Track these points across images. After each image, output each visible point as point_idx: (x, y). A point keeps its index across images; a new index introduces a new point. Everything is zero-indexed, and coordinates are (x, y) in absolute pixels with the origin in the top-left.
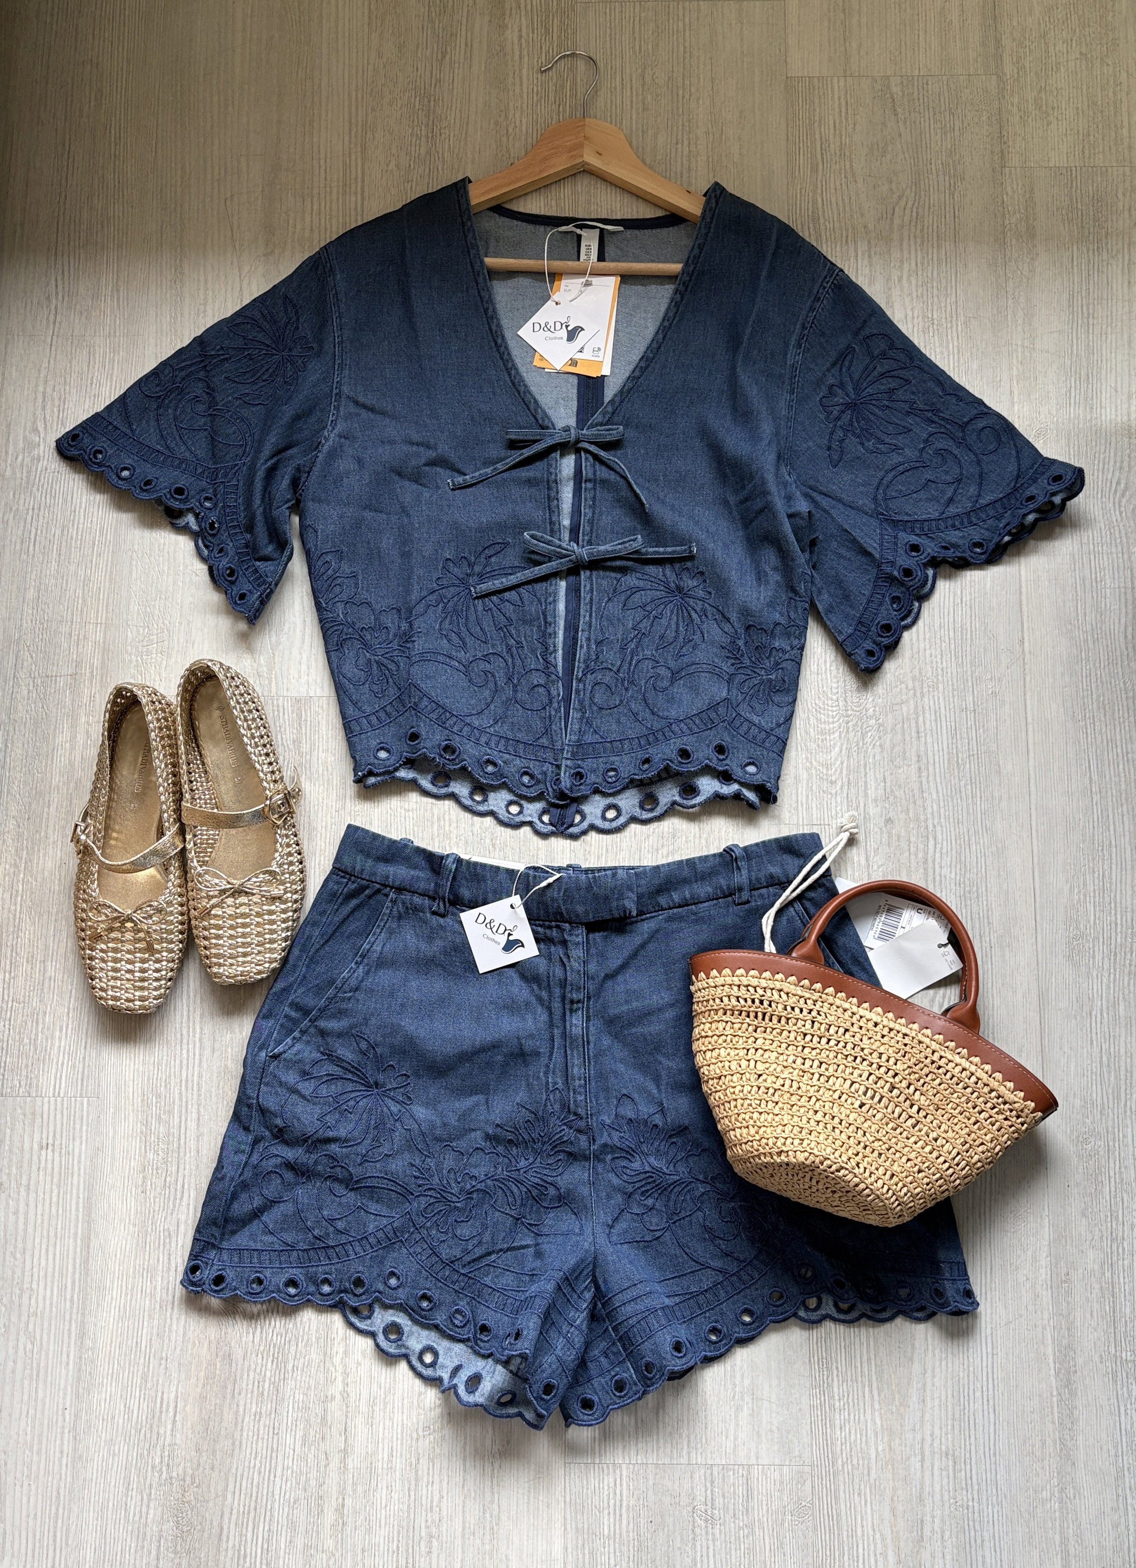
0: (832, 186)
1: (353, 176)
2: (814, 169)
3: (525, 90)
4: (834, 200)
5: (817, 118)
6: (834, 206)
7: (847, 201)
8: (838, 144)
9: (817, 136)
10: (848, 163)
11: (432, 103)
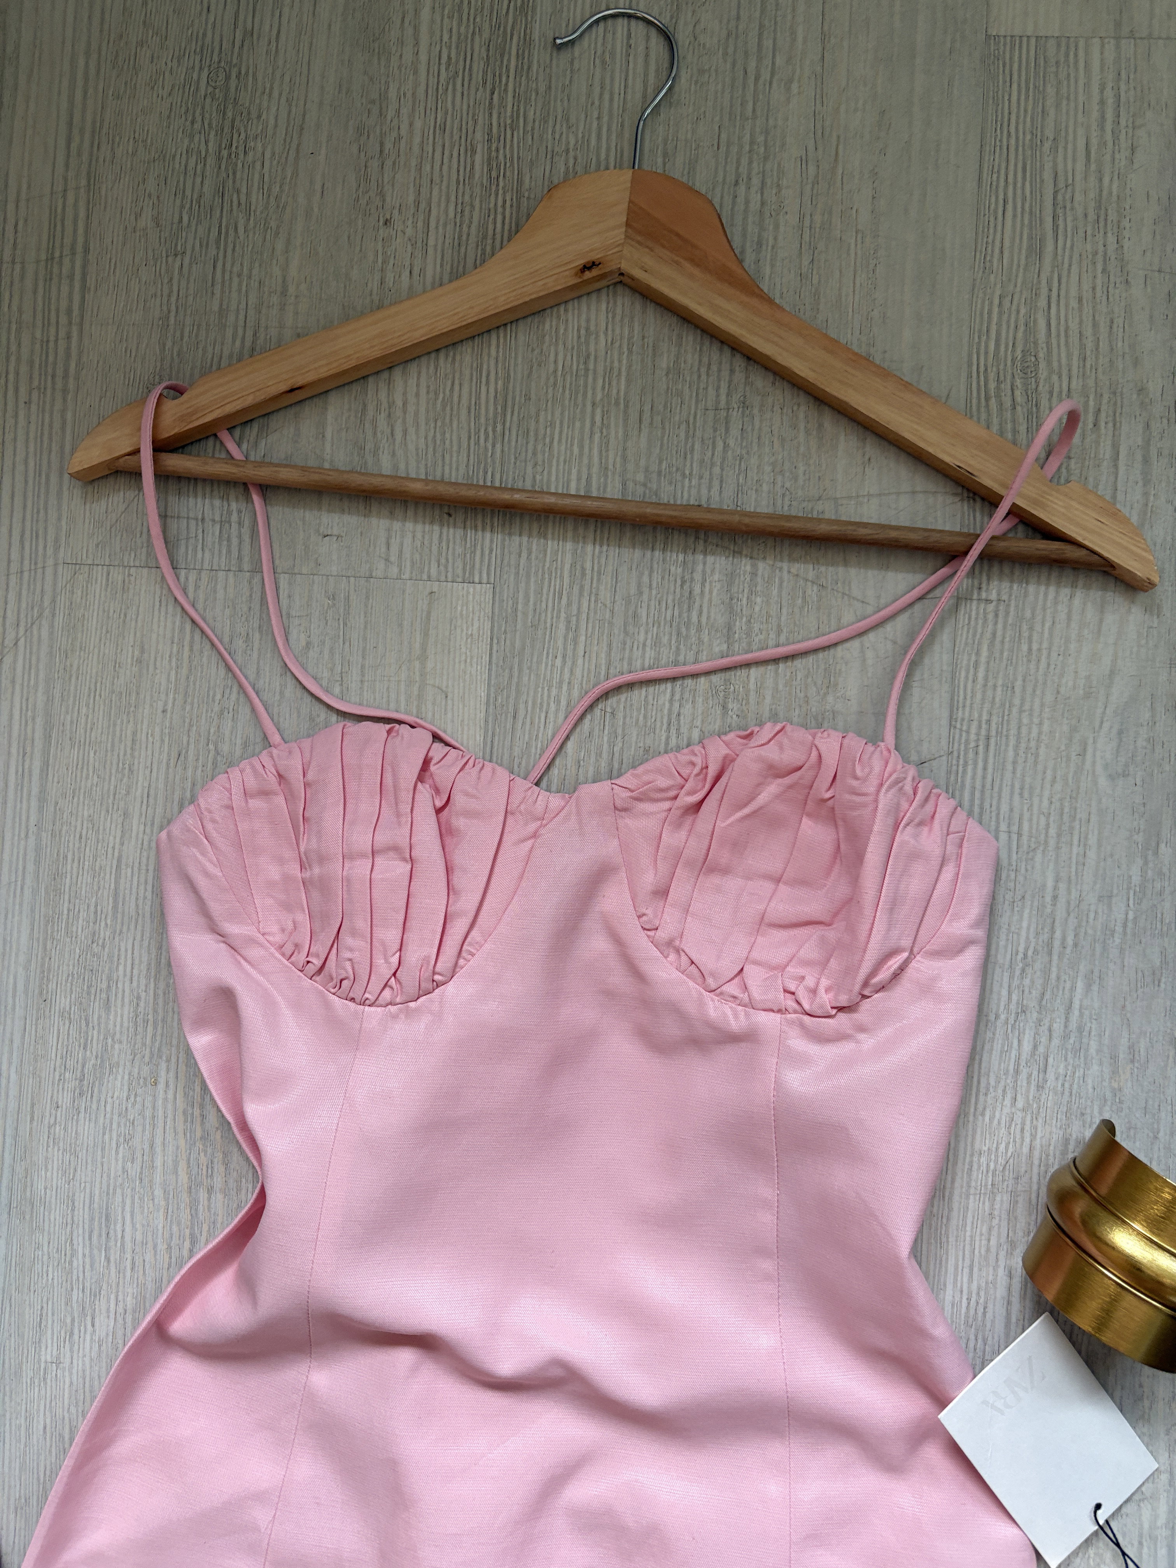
0: (1073, 292)
1: (68, 241)
2: (1036, 251)
3: (423, 57)
4: (1074, 325)
5: (1049, 133)
6: (1074, 339)
7: (1103, 329)
8: (1092, 195)
9: (1048, 176)
10: (1111, 239)
11: (233, 83)
